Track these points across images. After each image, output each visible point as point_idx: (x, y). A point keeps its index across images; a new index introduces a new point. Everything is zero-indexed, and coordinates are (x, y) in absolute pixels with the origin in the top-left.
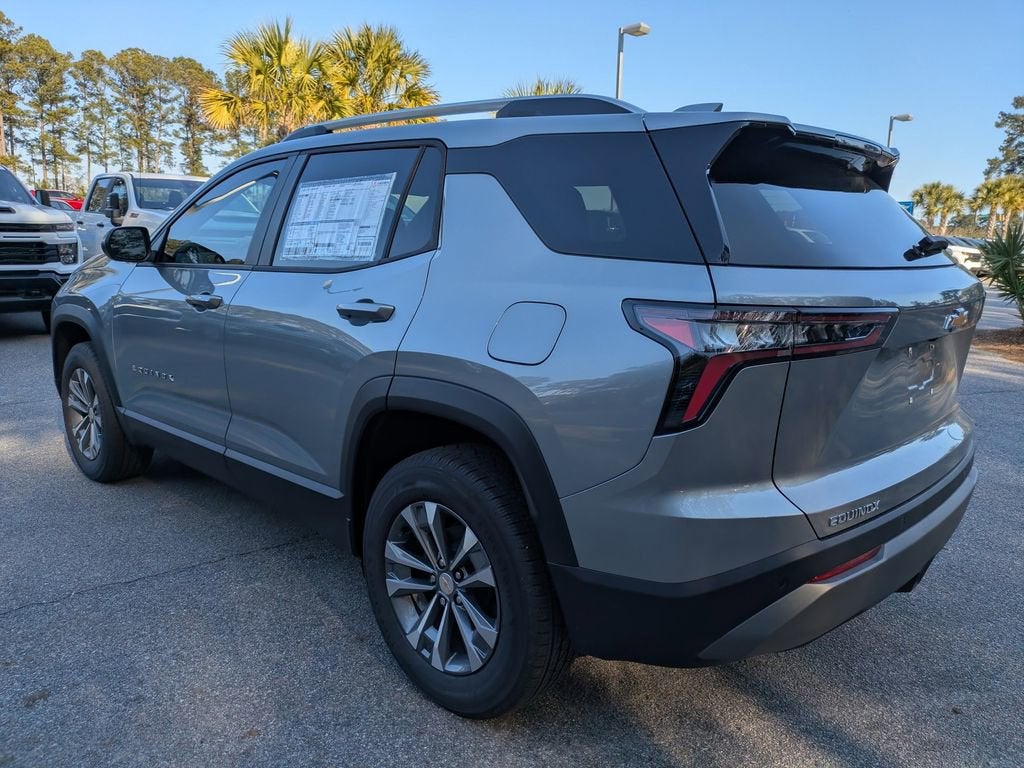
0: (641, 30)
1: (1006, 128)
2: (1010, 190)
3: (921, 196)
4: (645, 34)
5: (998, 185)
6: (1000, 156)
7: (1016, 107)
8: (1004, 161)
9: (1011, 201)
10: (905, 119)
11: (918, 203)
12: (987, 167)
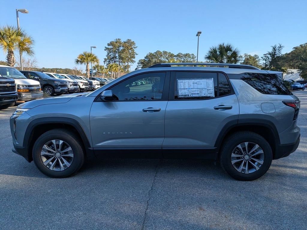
0: (26, 11)
1: (107, 51)
2: (115, 67)
3: (95, 68)
4: (27, 13)
5: (112, 66)
6: (106, 58)
7: (108, 46)
8: (108, 59)
9: (115, 70)
10: (95, 47)
11: (94, 69)
12: (104, 60)
